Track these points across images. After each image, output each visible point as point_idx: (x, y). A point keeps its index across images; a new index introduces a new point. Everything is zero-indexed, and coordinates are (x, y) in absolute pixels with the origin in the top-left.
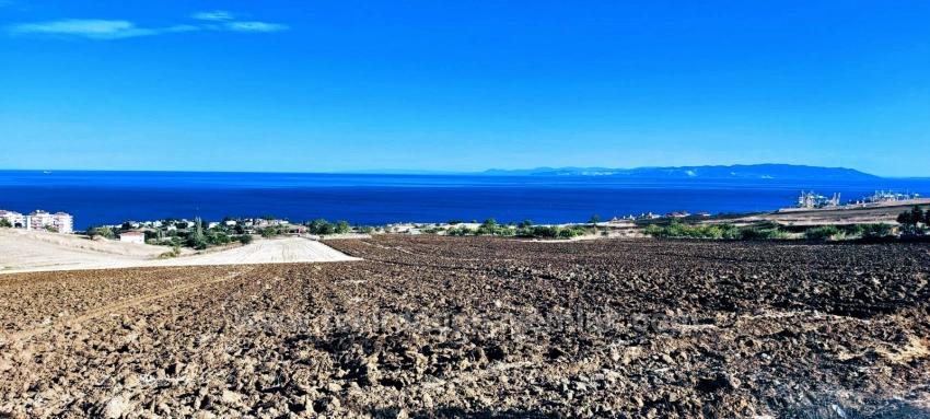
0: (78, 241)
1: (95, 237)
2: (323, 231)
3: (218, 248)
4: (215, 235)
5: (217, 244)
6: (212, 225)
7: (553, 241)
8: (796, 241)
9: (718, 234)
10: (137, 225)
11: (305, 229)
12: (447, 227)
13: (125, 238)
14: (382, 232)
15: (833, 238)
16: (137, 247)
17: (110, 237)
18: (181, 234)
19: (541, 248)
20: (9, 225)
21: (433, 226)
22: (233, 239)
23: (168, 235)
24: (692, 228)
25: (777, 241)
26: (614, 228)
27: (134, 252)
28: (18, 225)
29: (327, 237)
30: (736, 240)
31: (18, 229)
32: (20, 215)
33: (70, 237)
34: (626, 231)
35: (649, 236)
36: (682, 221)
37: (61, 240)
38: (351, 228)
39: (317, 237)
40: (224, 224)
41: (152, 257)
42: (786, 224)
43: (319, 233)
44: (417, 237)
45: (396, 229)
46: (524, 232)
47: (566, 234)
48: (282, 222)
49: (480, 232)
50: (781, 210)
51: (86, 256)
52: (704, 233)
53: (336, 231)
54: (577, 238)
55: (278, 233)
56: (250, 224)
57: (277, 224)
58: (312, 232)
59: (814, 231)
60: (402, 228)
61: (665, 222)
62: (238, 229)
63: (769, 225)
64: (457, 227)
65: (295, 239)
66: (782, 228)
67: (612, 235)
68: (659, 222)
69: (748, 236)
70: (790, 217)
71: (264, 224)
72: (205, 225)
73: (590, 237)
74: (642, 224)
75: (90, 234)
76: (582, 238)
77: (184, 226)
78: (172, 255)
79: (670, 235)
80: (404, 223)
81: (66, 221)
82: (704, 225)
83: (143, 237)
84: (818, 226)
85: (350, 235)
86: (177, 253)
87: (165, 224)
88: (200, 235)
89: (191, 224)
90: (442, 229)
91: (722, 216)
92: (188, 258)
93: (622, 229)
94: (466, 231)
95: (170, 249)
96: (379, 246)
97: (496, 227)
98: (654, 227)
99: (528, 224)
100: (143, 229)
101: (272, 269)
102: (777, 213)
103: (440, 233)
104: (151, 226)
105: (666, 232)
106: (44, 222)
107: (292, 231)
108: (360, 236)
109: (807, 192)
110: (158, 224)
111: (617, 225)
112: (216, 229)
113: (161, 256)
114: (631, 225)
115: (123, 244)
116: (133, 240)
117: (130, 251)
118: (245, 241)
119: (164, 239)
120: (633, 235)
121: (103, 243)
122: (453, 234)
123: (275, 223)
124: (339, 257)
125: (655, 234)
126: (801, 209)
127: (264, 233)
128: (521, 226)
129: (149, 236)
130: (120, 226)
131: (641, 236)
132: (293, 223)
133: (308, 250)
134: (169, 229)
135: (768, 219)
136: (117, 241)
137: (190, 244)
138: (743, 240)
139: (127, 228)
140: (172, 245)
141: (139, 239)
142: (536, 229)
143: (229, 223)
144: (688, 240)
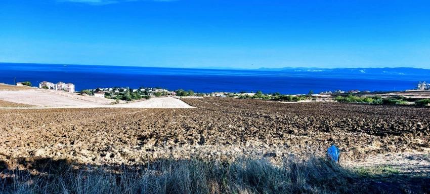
0: (76, 96)
1: (83, 94)
2: (182, 95)
3: (136, 101)
4: (135, 95)
5: (136, 99)
6: (134, 91)
7: (289, 102)
8: (411, 106)
9: (371, 101)
10: (102, 90)
11: (175, 93)
12: (239, 95)
13: (96, 95)
14: (209, 96)
15: (429, 105)
16: (101, 99)
17: (90, 94)
18: (121, 94)
19: (281, 106)
20: (47, 88)
21: (233, 94)
22: (143, 97)
23: (115, 94)
24: (358, 98)
25: (401, 106)
26: (320, 97)
27: (100, 101)
28: (52, 88)
29: (183, 97)
30: (380, 104)
31: (52, 90)
32: (53, 84)
33: (72, 94)
34: (326, 98)
35: (336, 101)
36: (354, 94)
37: (69, 95)
38: (195, 94)
39: (179, 97)
40: (139, 90)
41: (107, 104)
42: (408, 97)
43: (180, 95)
44: (224, 98)
45: (215, 95)
46: (275, 98)
47: (295, 99)
48: (165, 90)
49: (254, 97)
50: (407, 90)
51: (78, 102)
52: (364, 100)
53: (189, 95)
54: (300, 101)
55: (163, 95)
56: (151, 90)
57: (162, 91)
58: (177, 95)
59: (420, 101)
60: (218, 94)
61: (346, 95)
62: (146, 93)
63: (399, 98)
64: (243, 95)
65: (169, 98)
66: (405, 99)
67: (318, 100)
68: (342, 95)
69: (386, 102)
70: (410, 94)
71: (157, 91)
72: (131, 90)
73: (307, 101)
74: (334, 95)
76: (303, 101)
77: (122, 90)
78: (116, 103)
79: (347, 101)
80: (219, 92)
81: (72, 87)
82: (365, 97)
83: (104, 95)
84: (424, 99)
85: (194, 97)
86: (118, 102)
87: (114, 90)
88: (128, 95)
89: (125, 90)
90: (236, 96)
91: (376, 93)
92: (123, 104)
93: (324, 98)
94: (247, 96)
95: (114, 101)
96: (206, 102)
97: (262, 95)
98: (340, 97)
99: (277, 94)
100: (105, 91)
101: (154, 110)
102: (404, 92)
103: (236, 97)
104: (108, 90)
105: (344, 100)
106: (63, 87)
107: (169, 94)
108: (198, 97)
109: (422, 82)
110: (111, 89)
111: (322, 96)
112: (136, 92)
113: (111, 104)
114: (329, 96)
115: (96, 98)
116: (100, 96)
117: (98, 101)
118: (147, 98)
119: (113, 96)
120: (328, 101)
121: (86, 97)
122: (241, 98)
123: (162, 90)
124: (187, 106)
125: (339, 101)
126: (420, 90)
127: (156, 95)
128: (274, 95)
129: (107, 94)
130: (95, 90)
131: (332, 101)
132: (169, 90)
133: (173, 102)
134: (116, 92)
135: (399, 95)
136: (93, 96)
137: (124, 99)
138: (383, 104)
139: (98, 91)
140: (116, 99)
141: (102, 96)
142: (281, 97)
143: (142, 90)
144: (356, 104)
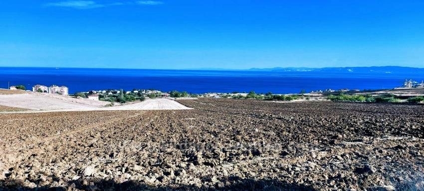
0: (70, 98)
1: (78, 97)
2: (176, 96)
3: (131, 103)
4: (129, 97)
5: (130, 101)
6: (128, 92)
7: (282, 102)
8: (403, 103)
9: (363, 99)
10: (95, 92)
11: (168, 95)
12: (232, 95)
13: (90, 98)
14: (202, 96)
15: (421, 102)
16: (96, 102)
17: (84, 97)
18: (114, 96)
19: (276, 105)
20: (41, 91)
21: (225, 94)
22: (137, 99)
23: (109, 97)
24: (350, 97)
25: (394, 103)
26: (312, 96)
27: (94, 104)
28: (45, 91)
29: (178, 99)
30: (373, 102)
31: (45, 93)
32: (46, 87)
33: (67, 97)
34: (318, 98)
35: (329, 100)
36: (345, 93)
37: (64, 98)
38: (188, 95)
39: (174, 98)
40: (132, 92)
41: (102, 106)
42: (398, 95)
43: (174, 97)
44: (218, 99)
45: (209, 95)
46: (268, 98)
47: (288, 99)
48: (158, 92)
49: (247, 97)
50: (395, 89)
51: (73, 105)
52: (356, 99)
53: (182, 96)
54: (294, 101)
55: (157, 96)
56: (144, 92)
57: (156, 92)
58: (171, 96)
59: (412, 98)
60: (211, 95)
61: (336, 94)
62: (139, 94)
63: (390, 96)
64: (236, 95)
65: (164, 99)
66: (396, 97)
67: (311, 100)
68: (334, 94)
69: (378, 101)
70: (399, 92)
71: (150, 92)
72: (124, 92)
73: (300, 100)
74: (326, 94)
75: (76, 96)
76: (296, 100)
77: (116, 93)
78: (111, 106)
79: (340, 100)
80: (212, 93)
81: (65, 90)
82: (356, 95)
83: (98, 98)
84: (414, 96)
85: (188, 98)
86: (113, 104)
87: (107, 92)
88: (122, 97)
89: (119, 92)
90: (230, 96)
91: (365, 91)
92: (117, 107)
93: (316, 97)
94: (241, 97)
95: (110, 103)
96: (201, 103)
97: (255, 95)
98: (332, 96)
99: (270, 94)
100: (98, 94)
101: (154, 112)
102: (393, 90)
104: (101, 93)
105: (337, 98)
106: (56, 90)
107: (163, 96)
108: (192, 98)
109: (409, 80)
110: (104, 92)
111: (313, 95)
112: (129, 94)
113: (106, 106)
114: (321, 95)
115: (91, 100)
116: (94, 98)
117: (92, 103)
118: (142, 100)
119: (107, 98)
120: (321, 100)
121: (81, 100)
122: (235, 98)
123: (155, 92)
124: (183, 108)
125: (332, 99)
126: (406, 88)
127: (151, 96)
128: (267, 95)
129: (100, 97)
130: (88, 92)
131: (325, 100)
132: (163, 92)
133: (169, 104)
134: (109, 94)
135: (389, 93)
136: (87, 99)
137: (118, 101)
138: (375, 103)
139: (91, 93)
140: (110, 101)
141: (96, 98)
142: (274, 96)
143: (135, 92)
144: (349, 102)
